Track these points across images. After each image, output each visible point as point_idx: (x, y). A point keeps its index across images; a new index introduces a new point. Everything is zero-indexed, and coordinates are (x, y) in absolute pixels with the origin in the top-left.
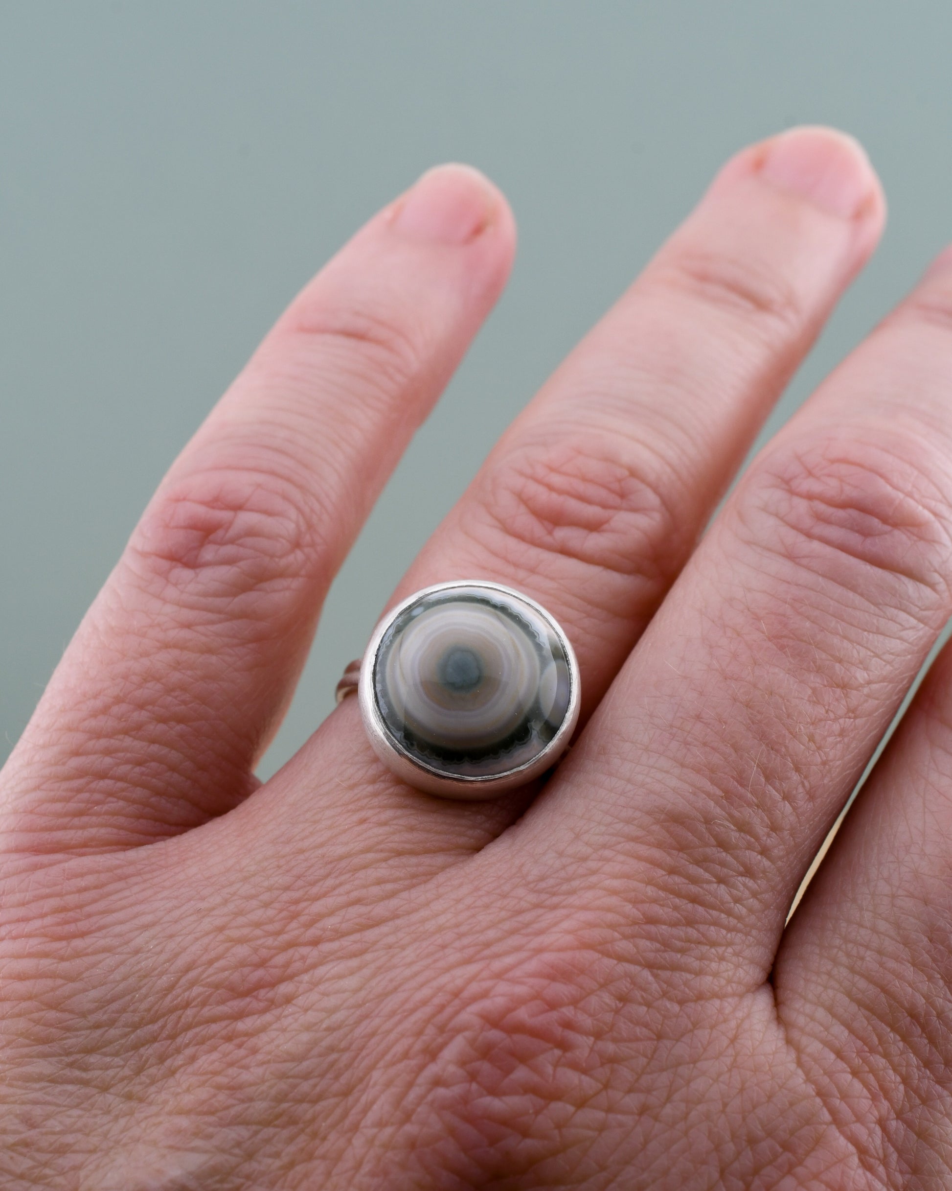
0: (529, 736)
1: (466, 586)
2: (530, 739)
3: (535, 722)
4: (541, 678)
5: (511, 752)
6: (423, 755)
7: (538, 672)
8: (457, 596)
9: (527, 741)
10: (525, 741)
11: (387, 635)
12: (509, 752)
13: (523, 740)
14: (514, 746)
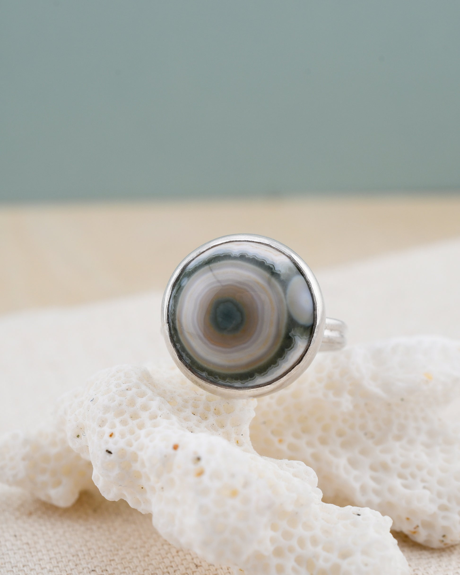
0: (293, 341)
1: (212, 247)
2: (295, 343)
3: (294, 330)
4: (285, 298)
5: (285, 357)
6: (226, 382)
7: (282, 295)
8: (207, 260)
9: (294, 345)
10: (292, 346)
11: (170, 305)
12: (284, 359)
13: (290, 346)
14: (286, 353)
